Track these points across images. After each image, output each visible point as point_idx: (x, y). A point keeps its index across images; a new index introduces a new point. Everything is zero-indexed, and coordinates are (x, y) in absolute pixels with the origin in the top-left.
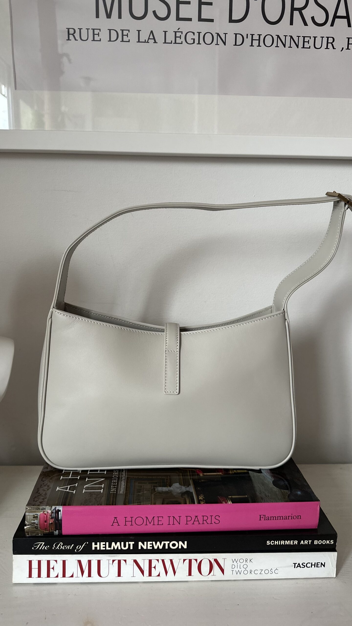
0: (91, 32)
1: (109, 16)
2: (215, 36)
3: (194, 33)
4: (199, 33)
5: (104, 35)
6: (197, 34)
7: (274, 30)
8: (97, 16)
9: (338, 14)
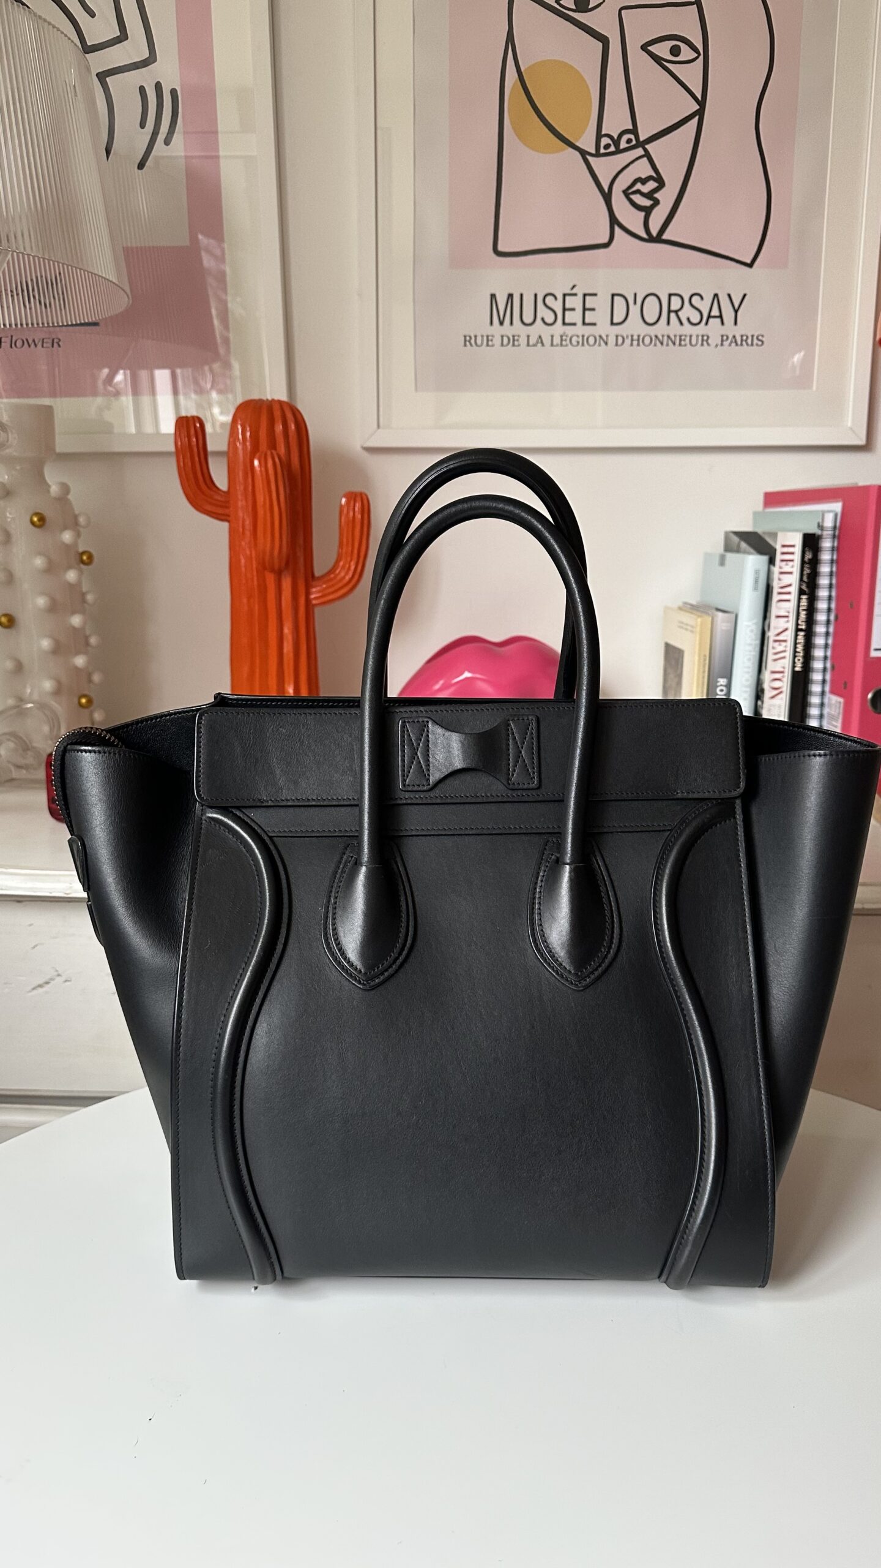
0: (485, 338)
1: (501, 323)
2: (598, 338)
3: (578, 336)
4: (583, 336)
5: (497, 341)
6: (581, 338)
7: (652, 331)
8: (491, 323)
9: (713, 314)
